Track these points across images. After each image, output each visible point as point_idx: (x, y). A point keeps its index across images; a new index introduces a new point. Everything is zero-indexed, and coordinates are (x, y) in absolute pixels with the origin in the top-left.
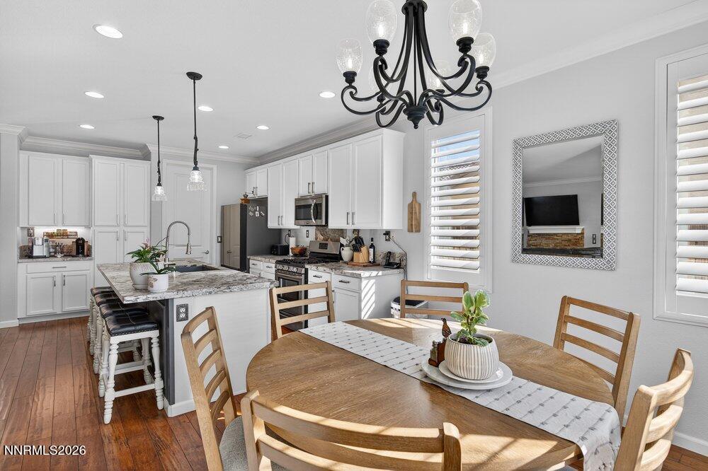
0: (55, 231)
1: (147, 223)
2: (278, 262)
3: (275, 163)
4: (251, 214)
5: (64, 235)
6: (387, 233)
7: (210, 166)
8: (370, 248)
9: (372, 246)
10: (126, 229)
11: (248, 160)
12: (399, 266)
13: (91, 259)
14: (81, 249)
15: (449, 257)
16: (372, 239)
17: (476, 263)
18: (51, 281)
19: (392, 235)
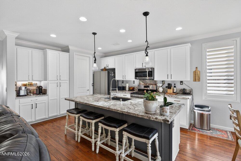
0: (28, 83)
1: (68, 79)
2: (131, 93)
3: (121, 55)
4: (111, 75)
5: (31, 85)
6: (181, 82)
7: (90, 56)
8: (174, 87)
9: (175, 87)
10: (61, 82)
11: (101, 54)
12: (189, 94)
13: (47, 95)
14: (41, 91)
15: (215, 90)
16: (175, 84)
17: (233, 93)
18: (30, 106)
19: (184, 82)
